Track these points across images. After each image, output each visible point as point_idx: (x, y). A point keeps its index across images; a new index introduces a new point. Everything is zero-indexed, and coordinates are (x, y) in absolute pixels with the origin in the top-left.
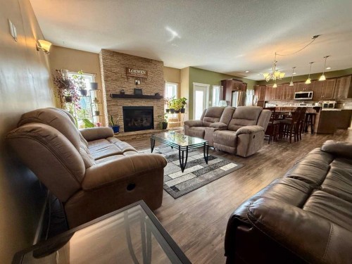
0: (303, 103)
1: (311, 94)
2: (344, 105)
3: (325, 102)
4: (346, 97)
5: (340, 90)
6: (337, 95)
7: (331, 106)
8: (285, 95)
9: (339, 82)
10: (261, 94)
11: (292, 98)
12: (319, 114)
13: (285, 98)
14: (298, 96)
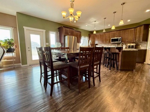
0: (116, 45)
1: (120, 39)
2: (140, 46)
3: (129, 45)
4: (141, 41)
5: (137, 36)
6: (136, 39)
7: (132, 47)
8: (106, 40)
9: (136, 30)
10: (93, 39)
11: (110, 42)
12: (121, 53)
13: (106, 42)
14: (113, 40)
